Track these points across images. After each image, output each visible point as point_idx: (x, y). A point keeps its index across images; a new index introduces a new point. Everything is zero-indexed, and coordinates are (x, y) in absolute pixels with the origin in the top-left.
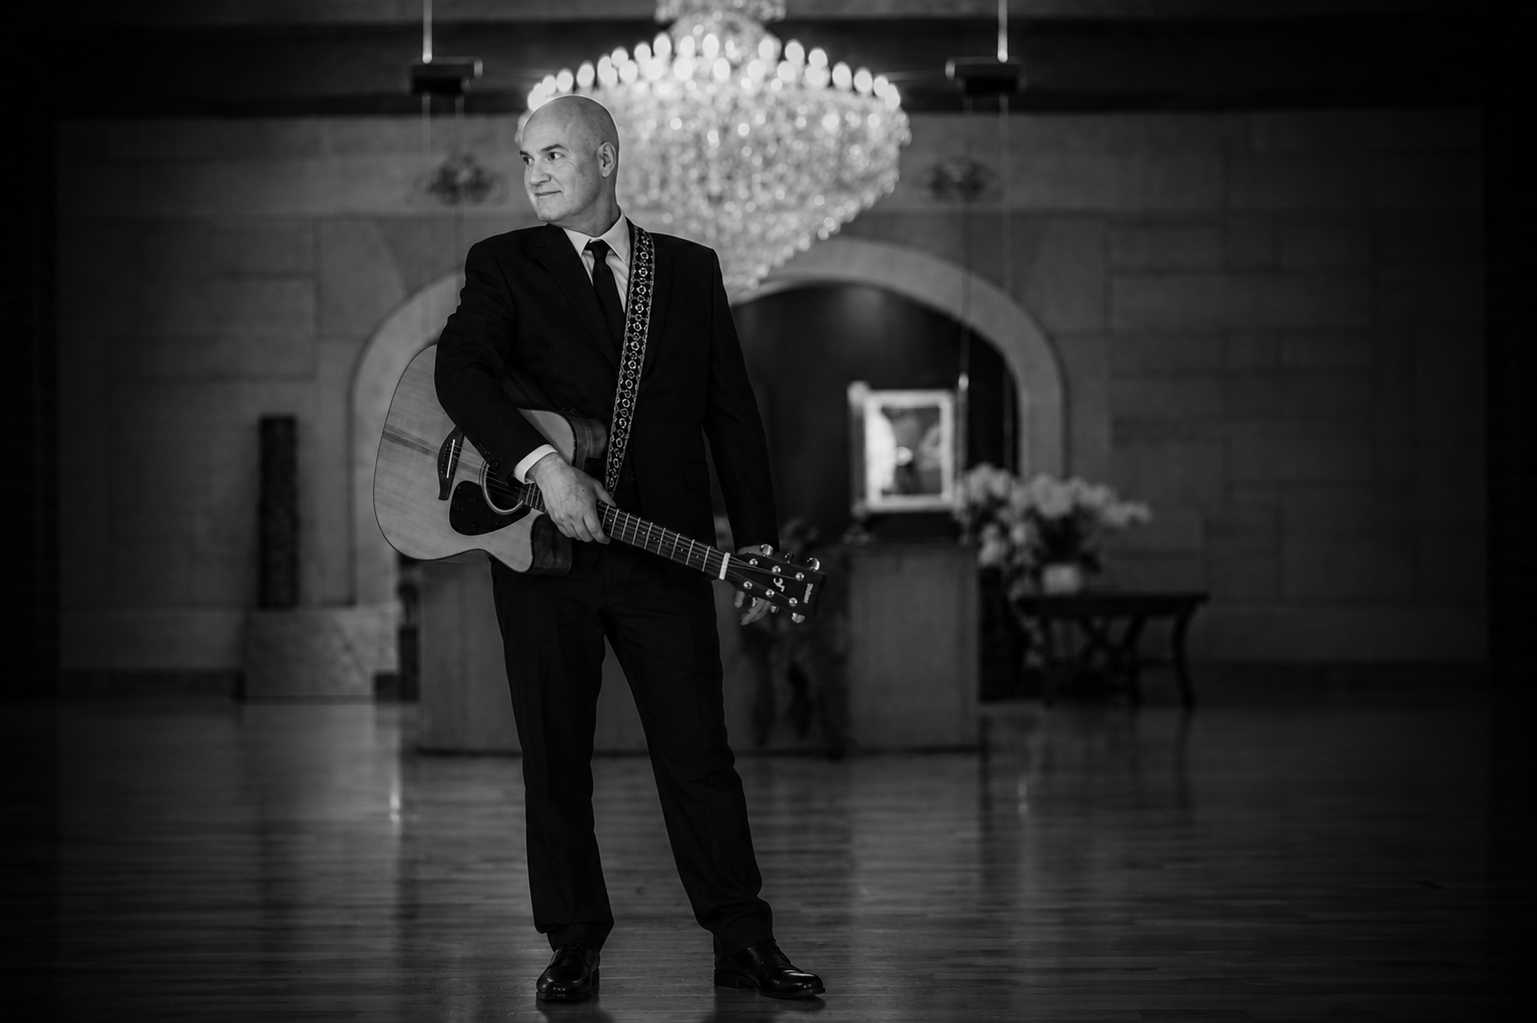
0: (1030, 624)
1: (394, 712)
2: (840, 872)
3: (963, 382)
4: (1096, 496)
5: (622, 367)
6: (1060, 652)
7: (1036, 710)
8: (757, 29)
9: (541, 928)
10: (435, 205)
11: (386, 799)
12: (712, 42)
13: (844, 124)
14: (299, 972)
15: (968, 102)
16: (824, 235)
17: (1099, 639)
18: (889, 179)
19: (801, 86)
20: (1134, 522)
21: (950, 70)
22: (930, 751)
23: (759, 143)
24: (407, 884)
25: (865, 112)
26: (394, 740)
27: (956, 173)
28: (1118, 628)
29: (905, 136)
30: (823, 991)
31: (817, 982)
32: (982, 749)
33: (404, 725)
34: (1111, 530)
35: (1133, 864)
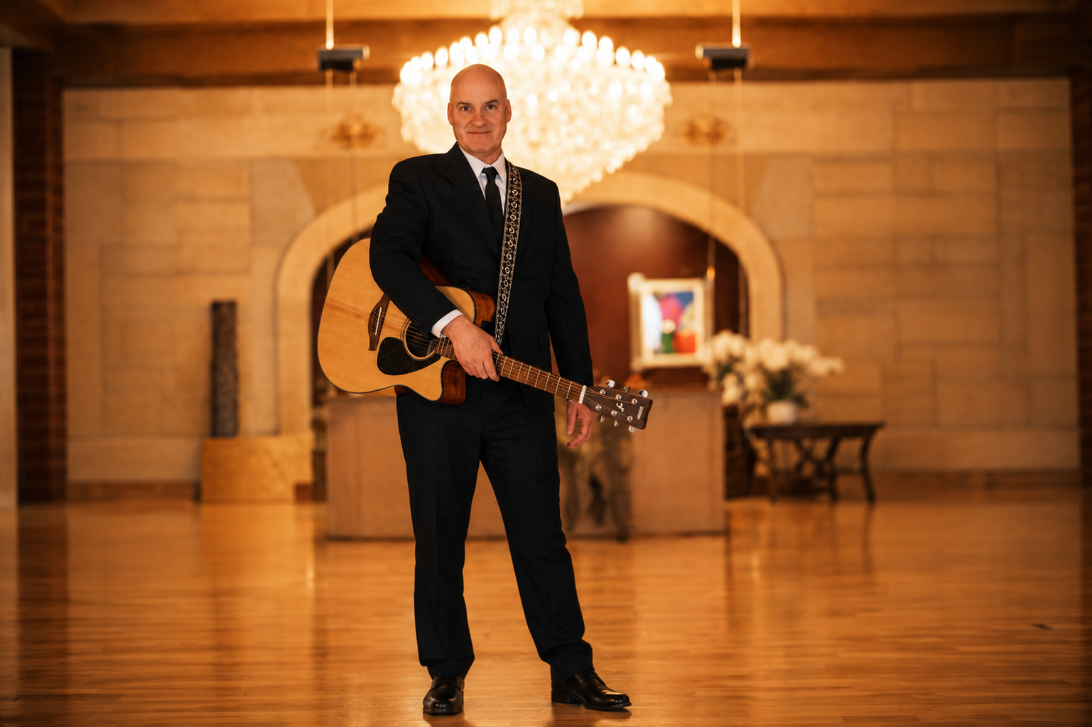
0: (760, 445)
1: (309, 510)
2: (628, 621)
3: (711, 274)
4: (805, 354)
5: (503, 258)
6: (781, 464)
7: (764, 505)
8: (563, 24)
9: (423, 663)
10: (335, 150)
11: (303, 571)
12: (530, 33)
13: (625, 91)
14: (245, 695)
15: (712, 75)
16: (611, 170)
17: (807, 455)
18: (657, 131)
19: (594, 64)
20: (832, 373)
21: (699, 52)
22: (689, 535)
23: (565, 105)
24: (320, 632)
25: (639, 83)
26: (308, 530)
27: (704, 126)
28: (821, 448)
29: (668, 99)
30: (630, 704)
31: (625, 700)
32: (726, 533)
33: (316, 519)
34: (816, 379)
35: (835, 614)
